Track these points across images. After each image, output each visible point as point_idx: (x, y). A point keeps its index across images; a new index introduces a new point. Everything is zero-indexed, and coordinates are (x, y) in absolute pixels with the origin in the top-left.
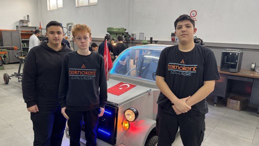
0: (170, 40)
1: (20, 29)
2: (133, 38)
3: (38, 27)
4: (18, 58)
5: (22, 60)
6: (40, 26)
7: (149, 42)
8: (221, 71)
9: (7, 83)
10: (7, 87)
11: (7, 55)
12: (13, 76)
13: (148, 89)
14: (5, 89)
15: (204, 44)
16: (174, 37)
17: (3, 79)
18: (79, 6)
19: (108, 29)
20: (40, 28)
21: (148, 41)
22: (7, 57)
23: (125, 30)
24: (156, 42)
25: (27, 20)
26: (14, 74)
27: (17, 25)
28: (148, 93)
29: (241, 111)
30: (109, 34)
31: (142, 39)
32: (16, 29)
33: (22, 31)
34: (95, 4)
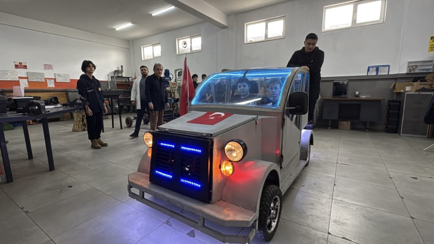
1: (115, 80)
3: (130, 77)
6: (132, 77)
18: (180, 54)
25: (121, 70)
27: (112, 76)
28: (254, 121)
29: (351, 131)
32: (111, 80)
33: (117, 82)
34: (198, 51)
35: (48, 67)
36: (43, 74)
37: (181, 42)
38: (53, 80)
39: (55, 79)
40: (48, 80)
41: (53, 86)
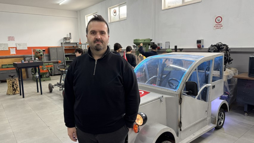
0: (196, 47)
1: (64, 45)
2: (159, 47)
3: (78, 43)
4: (59, 70)
5: (62, 71)
6: (80, 42)
7: (174, 51)
8: (249, 77)
9: (51, 91)
10: (51, 95)
11: (53, 68)
12: (55, 85)
13: (160, 96)
14: (49, 97)
15: (230, 50)
16: (200, 44)
17: (48, 89)
18: (111, 22)
19: (134, 40)
20: (80, 44)
21: (172, 49)
22: (53, 70)
23: (151, 40)
24: (181, 50)
25: (69, 37)
26: (57, 83)
27: (62, 42)
30: (136, 46)
31: (167, 48)
32: (61, 46)
33: (65, 47)
34: (124, 19)
35: (11, 38)
36: (7, 44)
37: (112, 10)
38: (15, 49)
39: (16, 48)
40: (11, 49)
41: (15, 53)
